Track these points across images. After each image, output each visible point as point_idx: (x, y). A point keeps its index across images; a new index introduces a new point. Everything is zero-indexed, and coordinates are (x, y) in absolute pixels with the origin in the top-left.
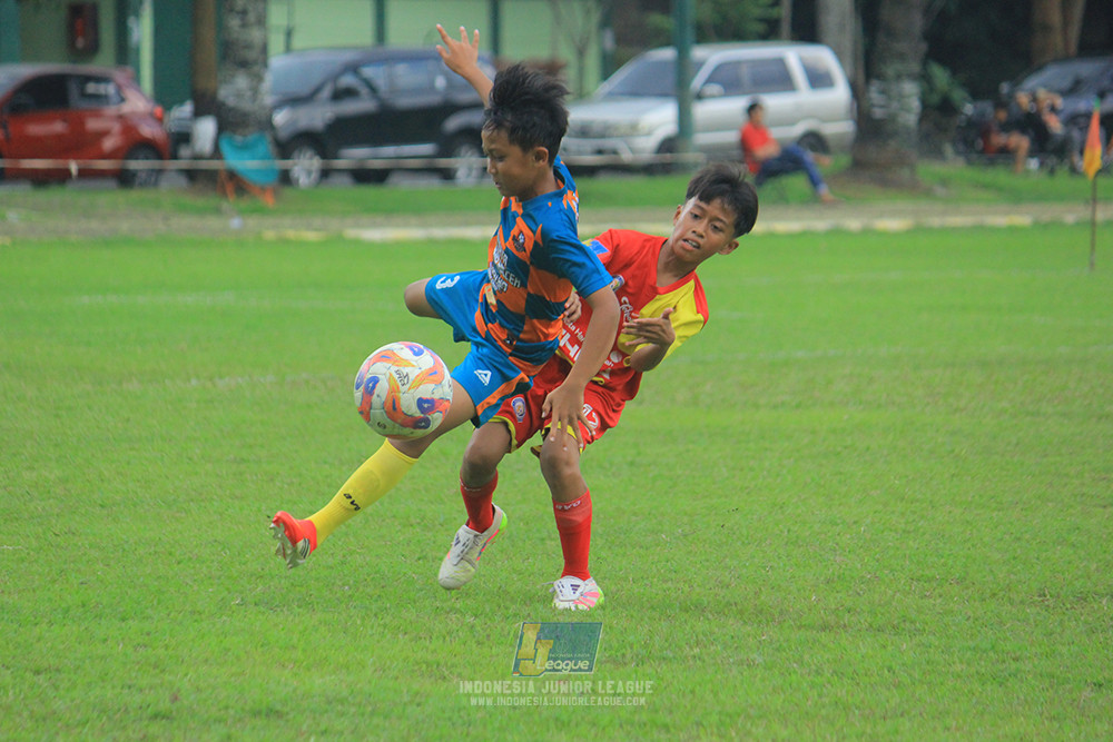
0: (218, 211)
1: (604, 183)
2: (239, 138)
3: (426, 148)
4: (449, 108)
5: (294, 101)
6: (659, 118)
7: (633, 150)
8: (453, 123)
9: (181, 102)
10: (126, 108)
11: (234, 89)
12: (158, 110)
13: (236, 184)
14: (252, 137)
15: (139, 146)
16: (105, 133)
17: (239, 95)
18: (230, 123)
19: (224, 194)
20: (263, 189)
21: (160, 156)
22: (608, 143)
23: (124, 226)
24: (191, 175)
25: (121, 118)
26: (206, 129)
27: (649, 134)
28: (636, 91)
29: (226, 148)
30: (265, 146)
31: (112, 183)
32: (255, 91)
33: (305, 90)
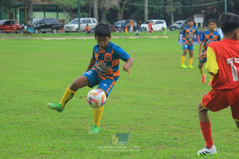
0: (28, 36)
1: (70, 33)
2: (30, 28)
3: (50, 29)
4: (53, 25)
5: (36, 24)
6: (76, 26)
7: (73, 30)
8: (53, 26)
9: (23, 24)
10: (17, 25)
11: (29, 23)
12: (20, 25)
13: (29, 33)
14: (31, 28)
15: (18, 29)
16: (15, 27)
17: (30, 23)
18: (29, 26)
19: (28, 34)
20: (33, 34)
21: (20, 30)
22: (71, 29)
23: (18, 38)
24: (24, 32)
25: (16, 26)
26: (26, 27)
27: (75, 28)
28: (73, 23)
29: (28, 29)
30: (33, 29)
31: (15, 33)
32: (32, 23)
33: (37, 23)
